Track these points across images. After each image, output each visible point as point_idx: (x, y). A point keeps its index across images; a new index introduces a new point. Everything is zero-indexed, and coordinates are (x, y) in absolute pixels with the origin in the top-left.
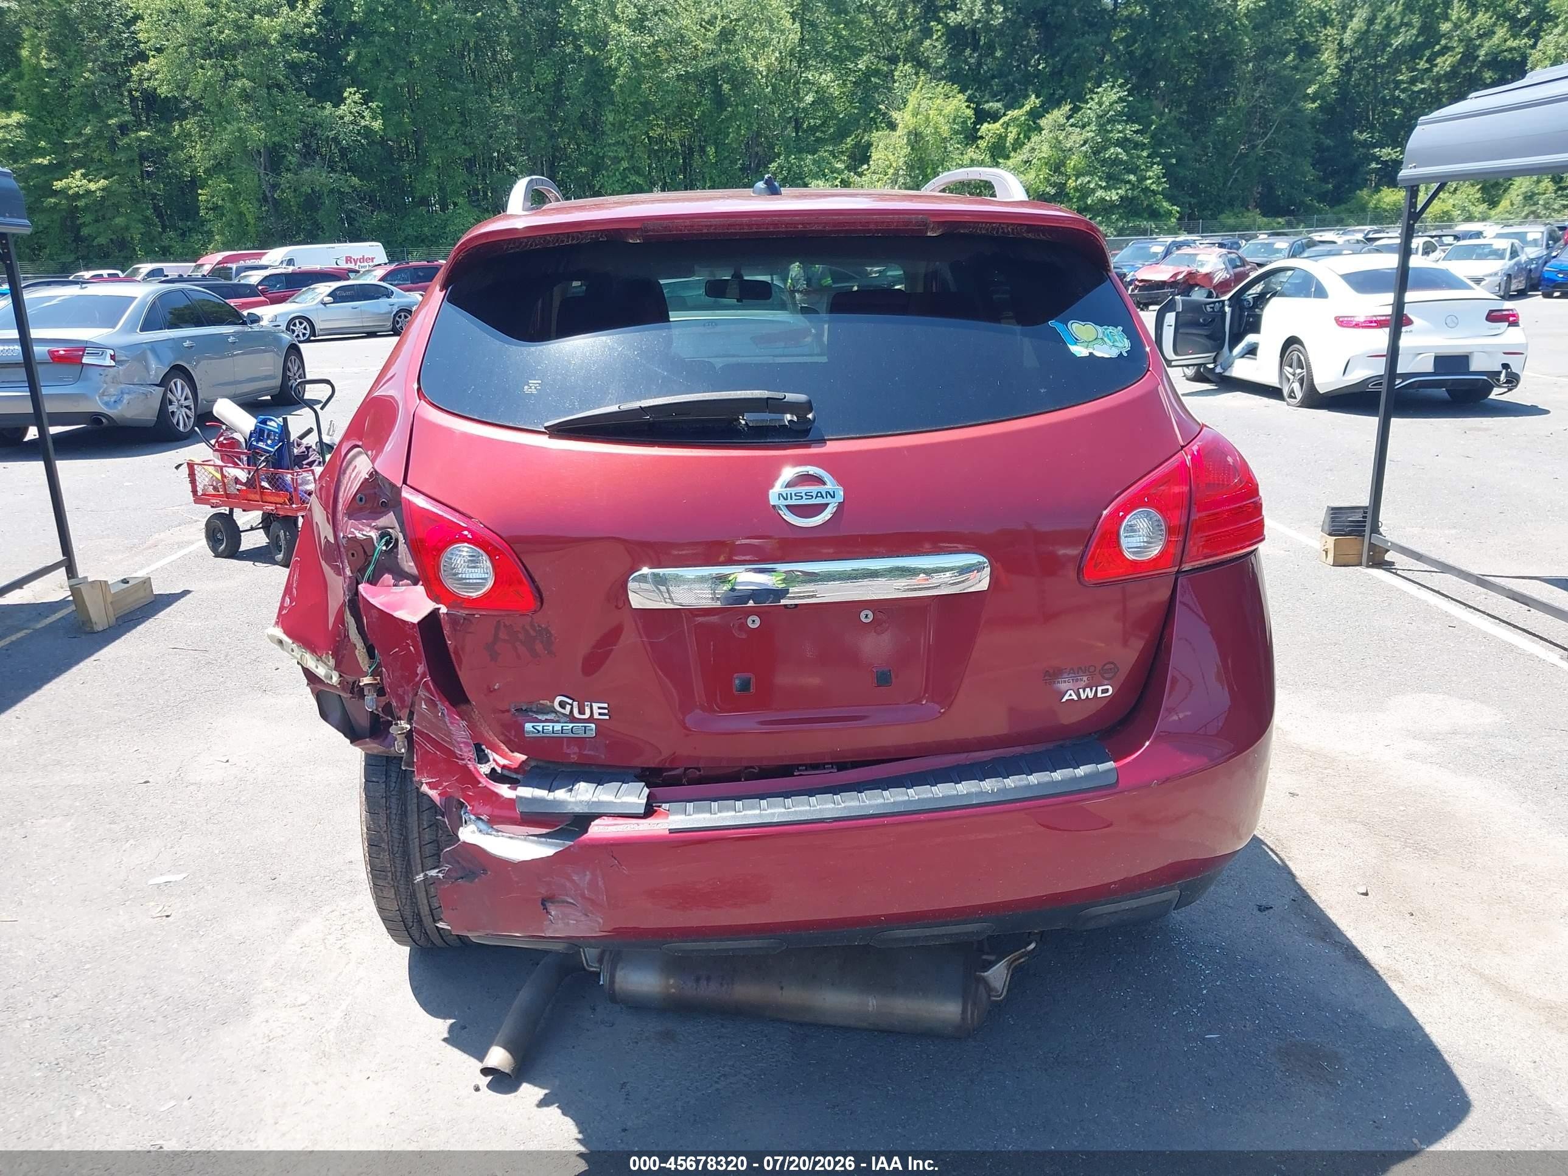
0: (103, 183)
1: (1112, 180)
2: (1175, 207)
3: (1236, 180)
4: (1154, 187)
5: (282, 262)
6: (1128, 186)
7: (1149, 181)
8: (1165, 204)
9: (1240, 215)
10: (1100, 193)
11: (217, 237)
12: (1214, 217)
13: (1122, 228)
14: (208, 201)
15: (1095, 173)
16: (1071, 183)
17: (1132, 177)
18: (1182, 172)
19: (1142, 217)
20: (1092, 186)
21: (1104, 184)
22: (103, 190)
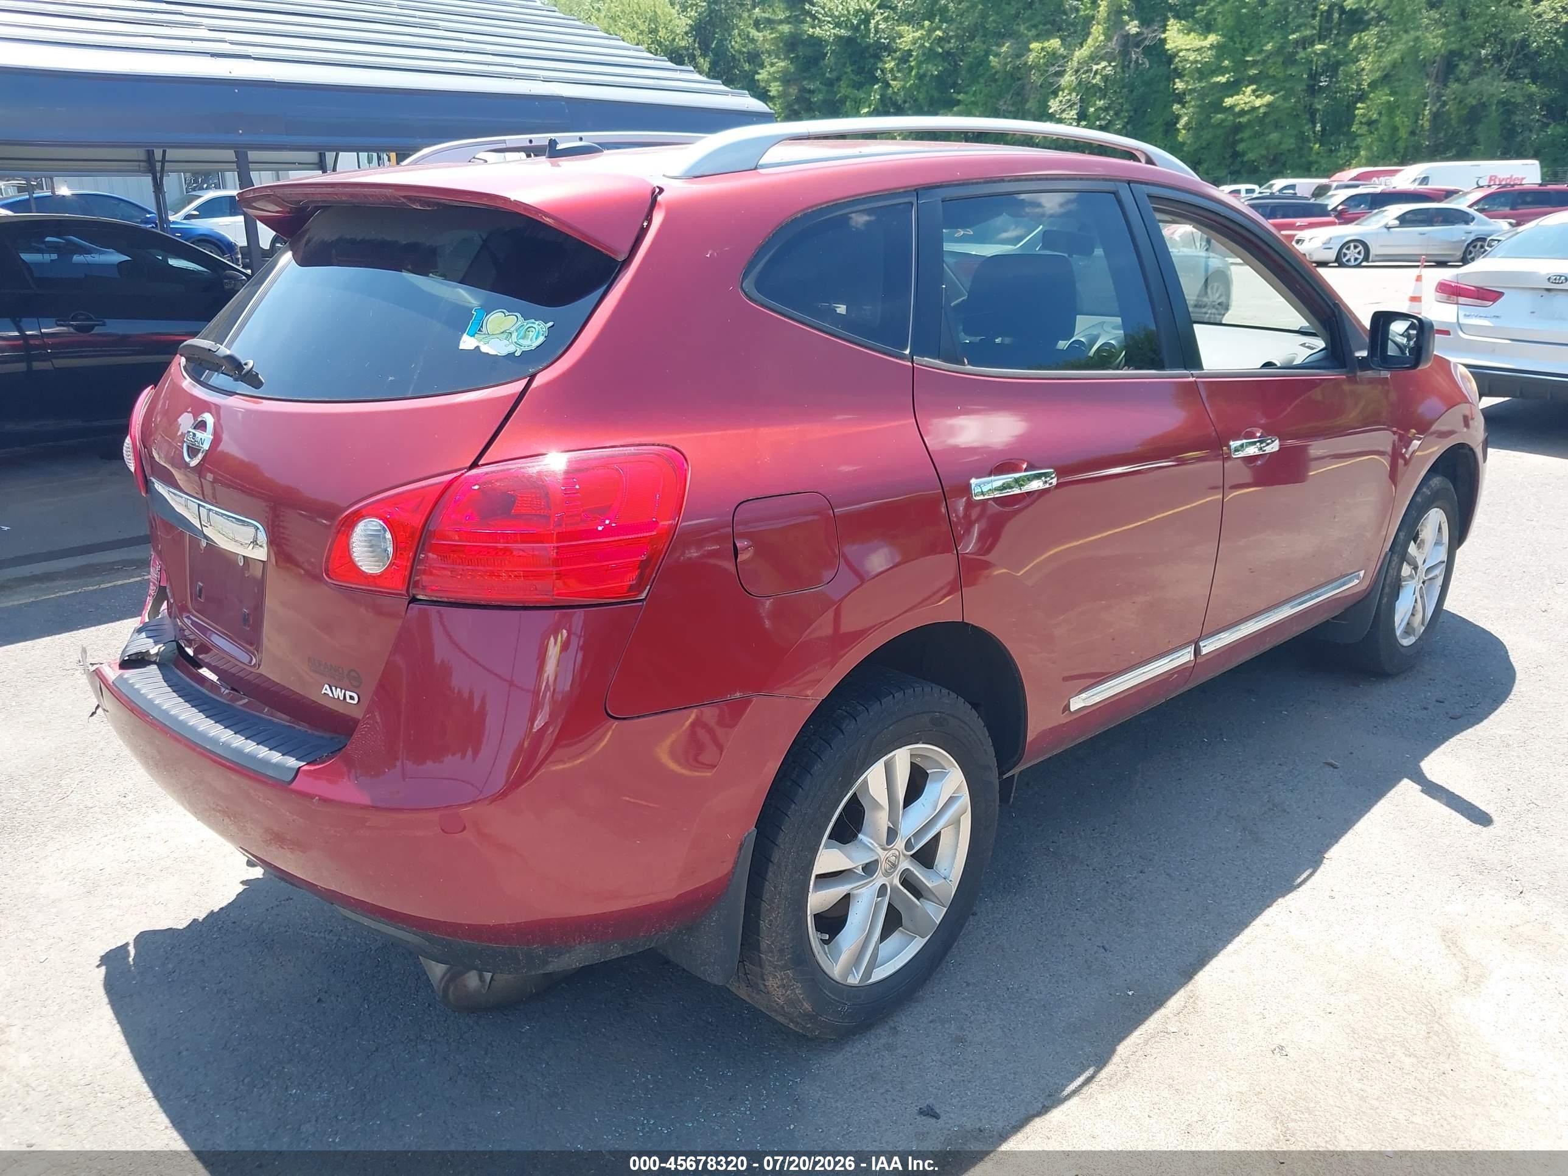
0: (1269, 98)
5: (1415, 180)
11: (1362, 153)
14: (1363, 115)
22: (1266, 106)
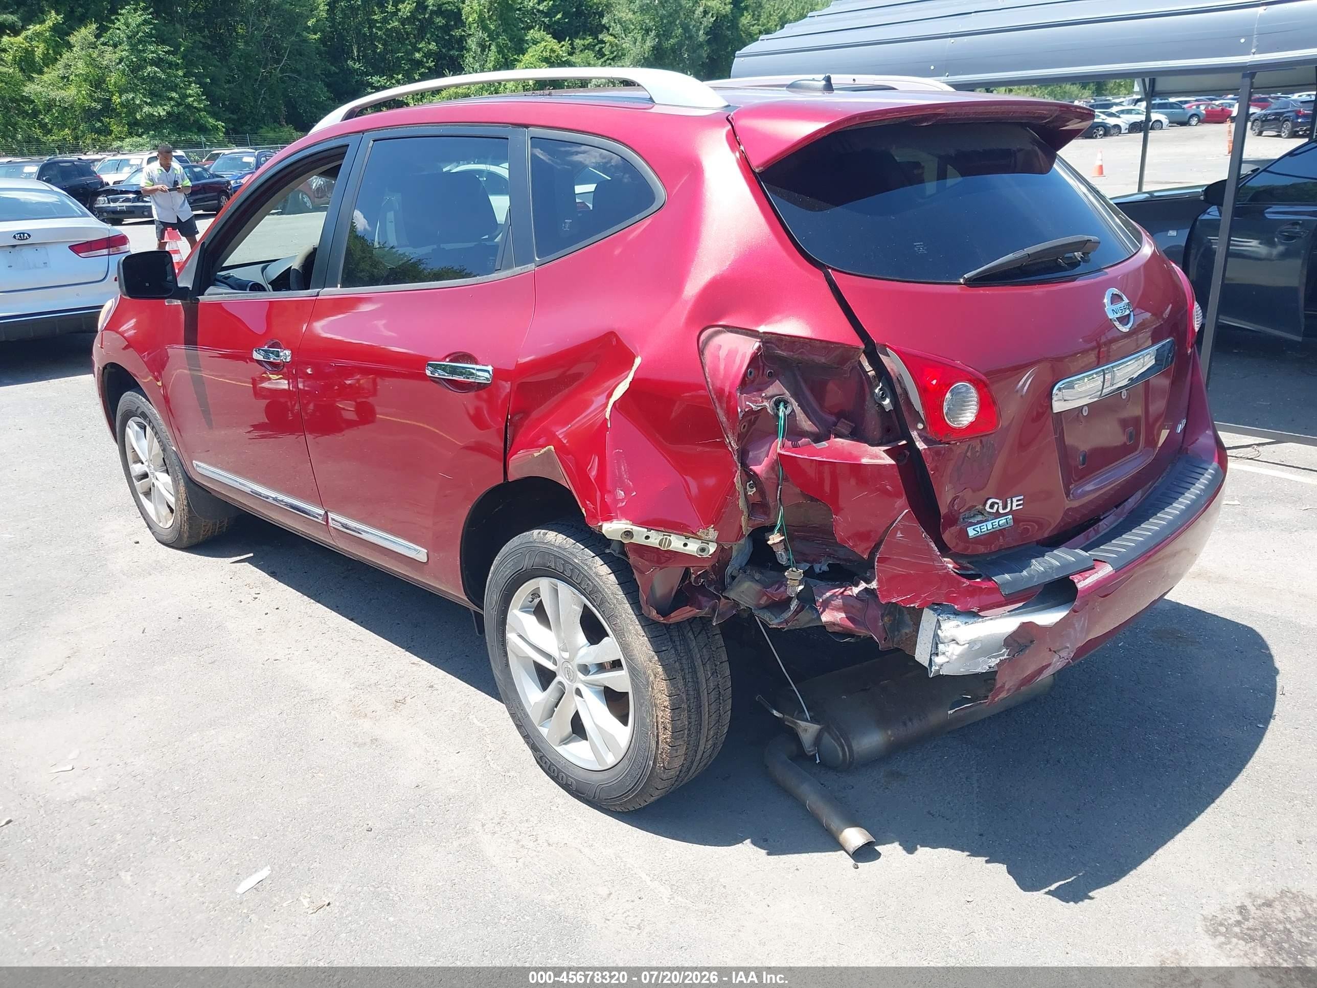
1: (156, 97)
2: (220, 123)
3: (264, 99)
4: (195, 104)
6: (172, 103)
7: (192, 99)
8: (210, 120)
9: (277, 130)
10: (146, 109)
12: (254, 131)
13: (176, 141)
15: (138, 90)
16: (116, 99)
17: (174, 95)
18: (218, 92)
19: (192, 132)
20: (138, 102)
21: (149, 101)
